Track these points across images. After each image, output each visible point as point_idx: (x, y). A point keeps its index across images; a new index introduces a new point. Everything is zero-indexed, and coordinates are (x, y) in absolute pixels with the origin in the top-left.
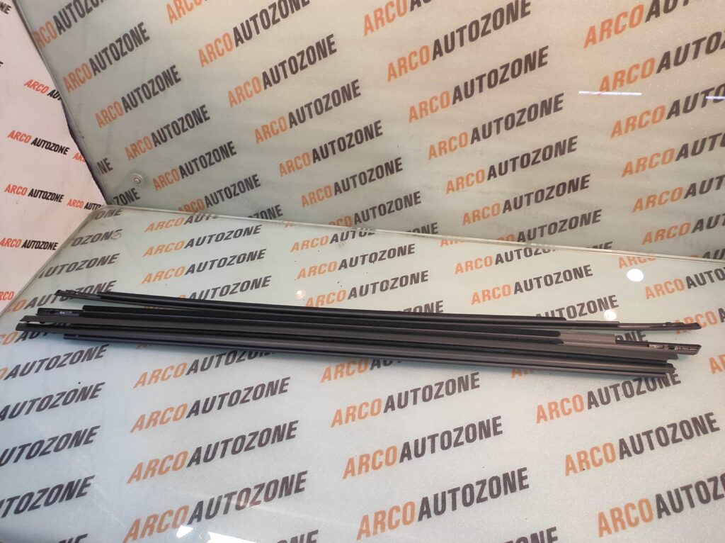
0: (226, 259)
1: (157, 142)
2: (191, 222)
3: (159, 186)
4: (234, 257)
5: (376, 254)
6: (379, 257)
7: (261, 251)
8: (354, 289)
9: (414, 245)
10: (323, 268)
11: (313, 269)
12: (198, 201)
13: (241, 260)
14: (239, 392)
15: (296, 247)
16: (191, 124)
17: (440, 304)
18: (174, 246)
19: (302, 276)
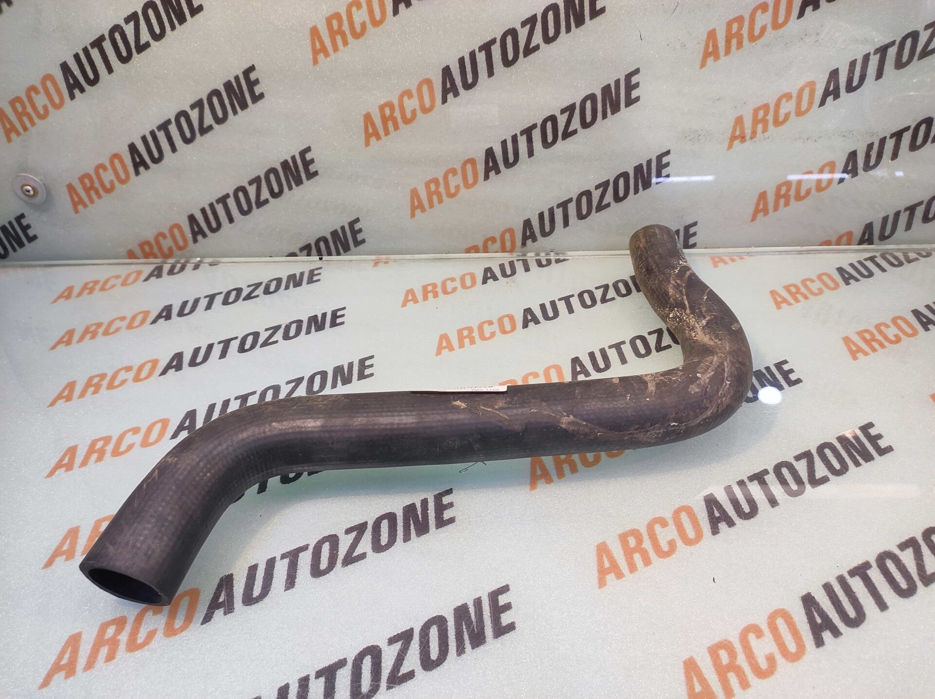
0: (256, 335)
1: (74, 87)
2: (159, 276)
3: (81, 201)
4: (276, 329)
5: (590, 292)
6: (598, 297)
7: (334, 312)
10: (488, 329)
11: (465, 333)
12: (171, 230)
13: (292, 333)
14: (374, 652)
15: (410, 297)
16: (157, 30)
17: (786, 367)
18: (127, 322)
19: (445, 348)
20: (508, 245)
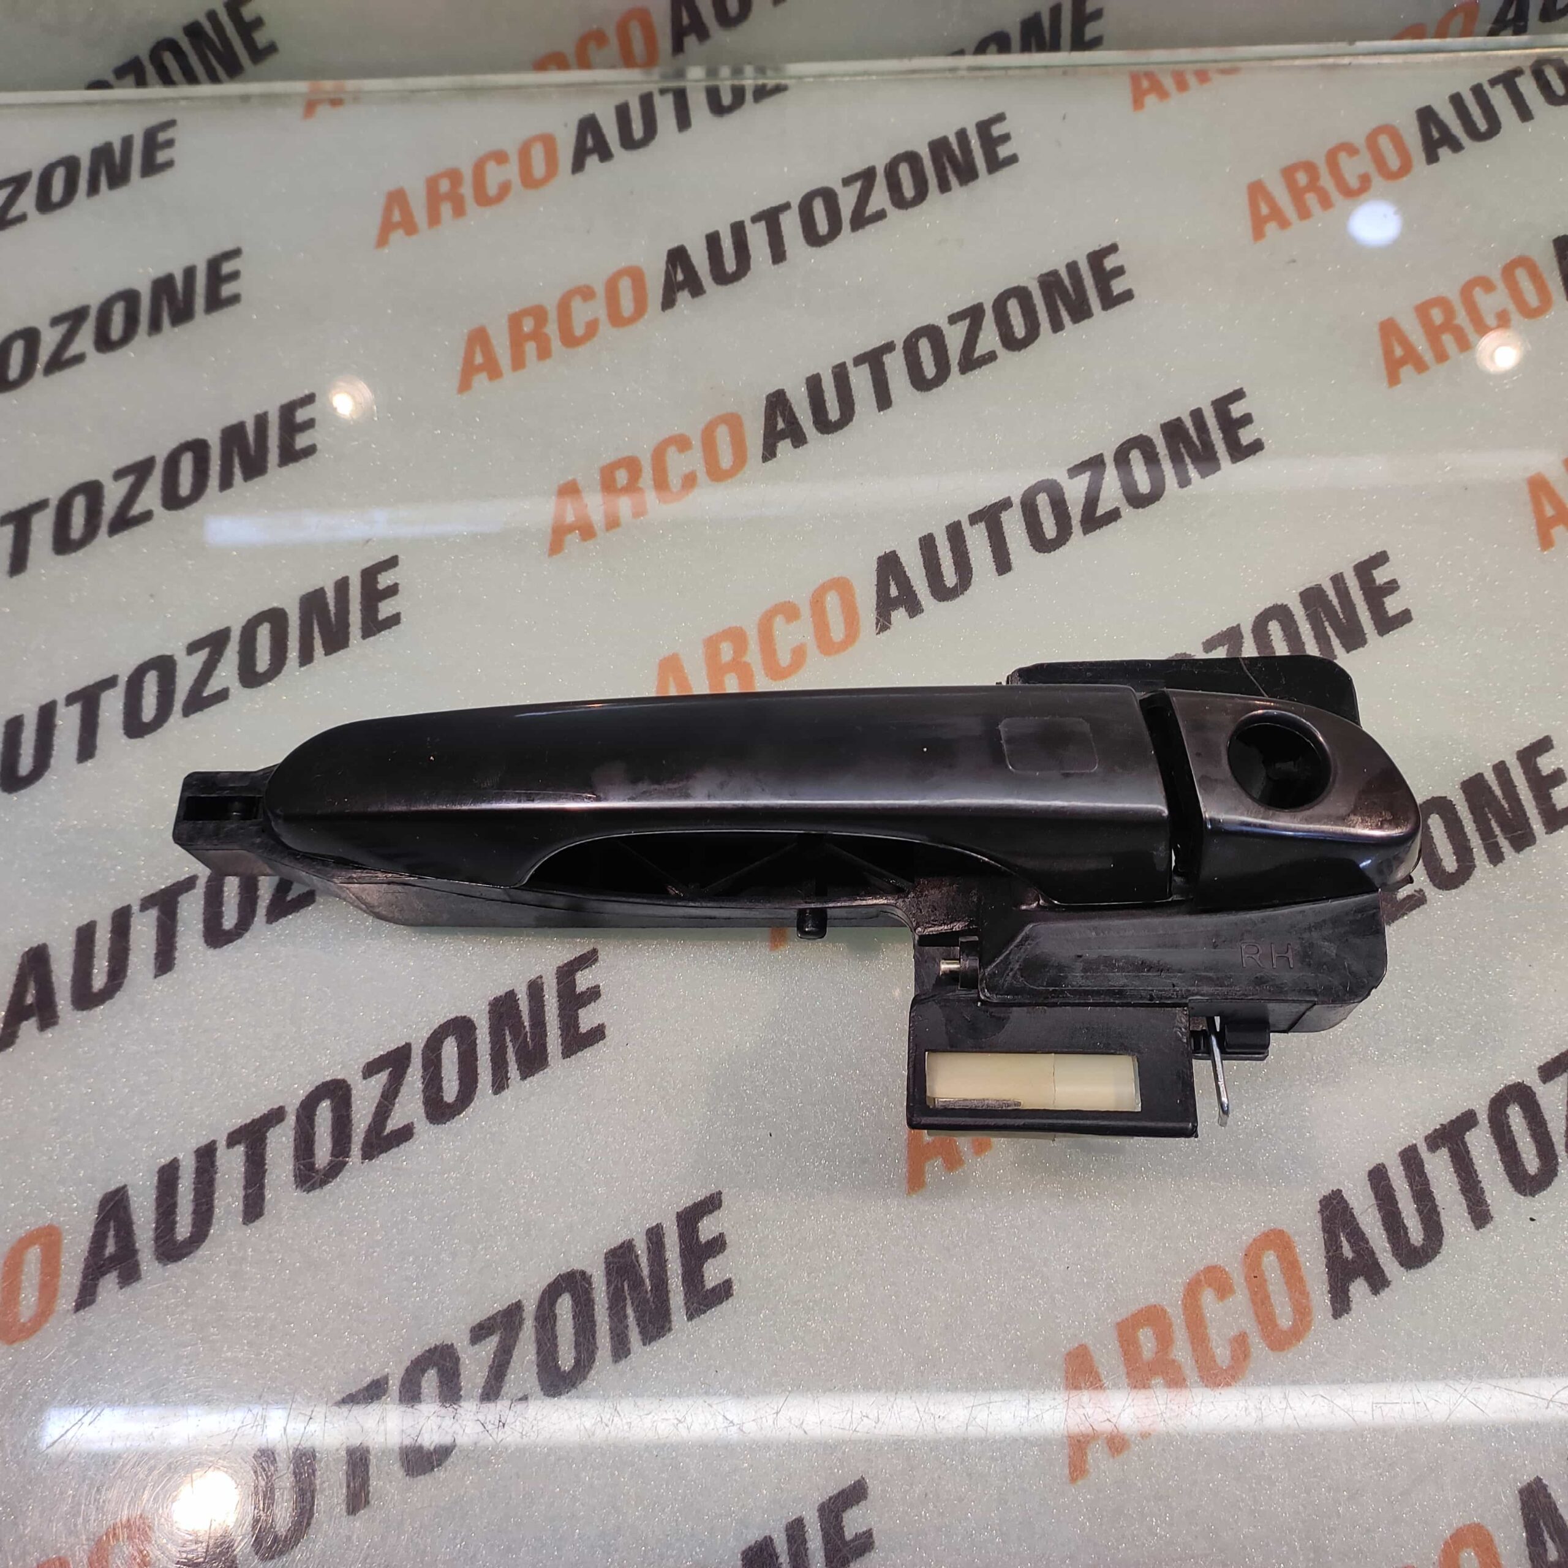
0: (31, 337)
4: (76, 317)
5: (829, 196)
6: (846, 211)
7: (214, 265)
8: (777, 403)
9: (1000, 118)
10: (582, 313)
11: (528, 325)
13: (116, 331)
14: (337, 1093)
15: (396, 215)
17: (1237, 410)
19: (479, 369)
20: (638, 47)
